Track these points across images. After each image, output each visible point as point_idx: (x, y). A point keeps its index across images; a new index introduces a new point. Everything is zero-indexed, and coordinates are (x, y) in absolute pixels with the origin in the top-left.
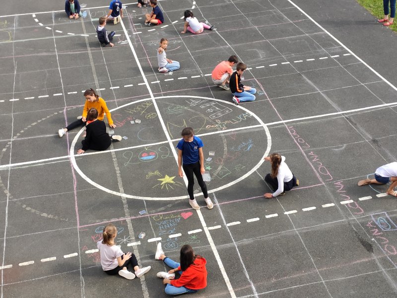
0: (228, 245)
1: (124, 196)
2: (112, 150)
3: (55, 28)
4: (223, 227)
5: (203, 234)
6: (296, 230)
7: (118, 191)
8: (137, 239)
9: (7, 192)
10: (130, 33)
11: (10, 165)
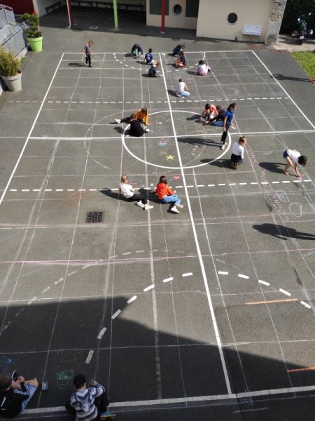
0: (196, 197)
1: (146, 163)
2: (144, 137)
3: (125, 63)
4: (195, 187)
5: (183, 189)
6: (233, 194)
7: (144, 160)
8: (149, 186)
9: (88, 152)
10: (165, 71)
11: (91, 138)
